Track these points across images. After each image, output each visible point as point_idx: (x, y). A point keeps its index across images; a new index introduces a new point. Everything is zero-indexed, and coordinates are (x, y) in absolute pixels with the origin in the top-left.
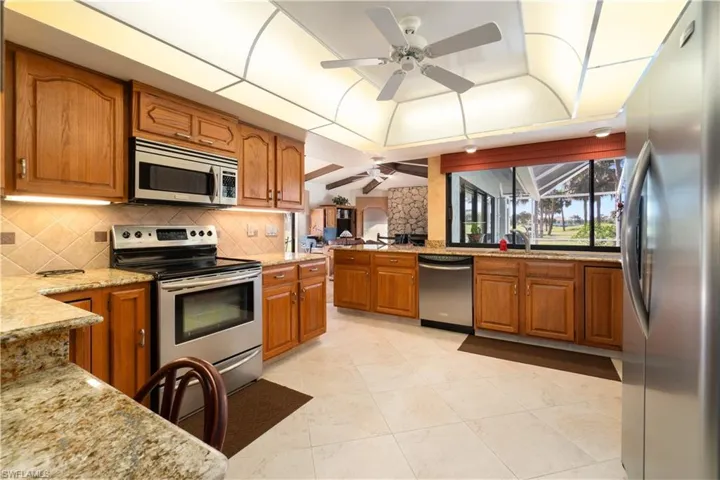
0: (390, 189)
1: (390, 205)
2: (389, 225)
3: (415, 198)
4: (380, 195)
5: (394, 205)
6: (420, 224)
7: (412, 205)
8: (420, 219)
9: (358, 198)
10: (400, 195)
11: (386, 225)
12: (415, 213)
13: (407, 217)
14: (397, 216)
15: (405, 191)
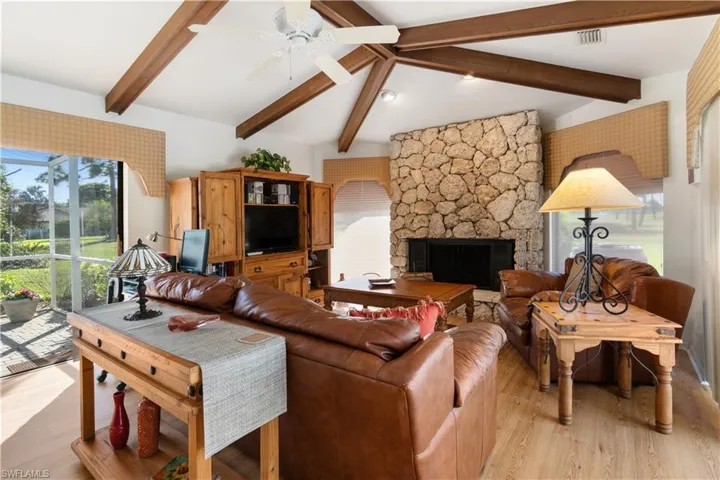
0: (393, 138)
1: (394, 173)
2: (394, 218)
3: (452, 151)
4: (375, 152)
5: (404, 171)
6: (465, 213)
7: (445, 168)
8: (464, 201)
9: (327, 163)
10: (417, 147)
11: (388, 219)
12: (452, 186)
13: (435, 197)
14: (410, 197)
15: (428, 137)
